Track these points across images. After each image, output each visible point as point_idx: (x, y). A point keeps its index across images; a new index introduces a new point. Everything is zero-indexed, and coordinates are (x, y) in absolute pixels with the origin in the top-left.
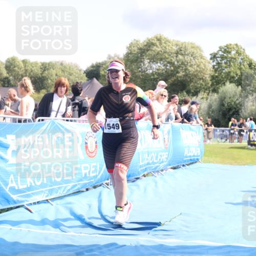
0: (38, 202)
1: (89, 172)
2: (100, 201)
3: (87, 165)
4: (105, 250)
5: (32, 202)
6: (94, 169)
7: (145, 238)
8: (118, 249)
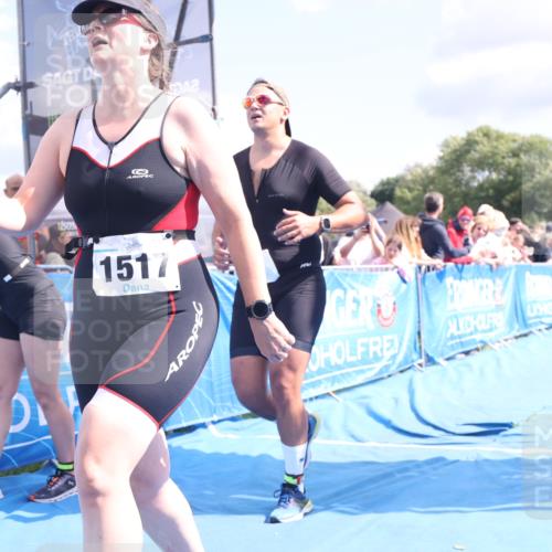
0: (317, 397)
1: (382, 350)
2: (412, 393)
3: (378, 339)
4: (426, 468)
5: (307, 397)
6: (388, 345)
7: (489, 449)
8: (449, 467)
